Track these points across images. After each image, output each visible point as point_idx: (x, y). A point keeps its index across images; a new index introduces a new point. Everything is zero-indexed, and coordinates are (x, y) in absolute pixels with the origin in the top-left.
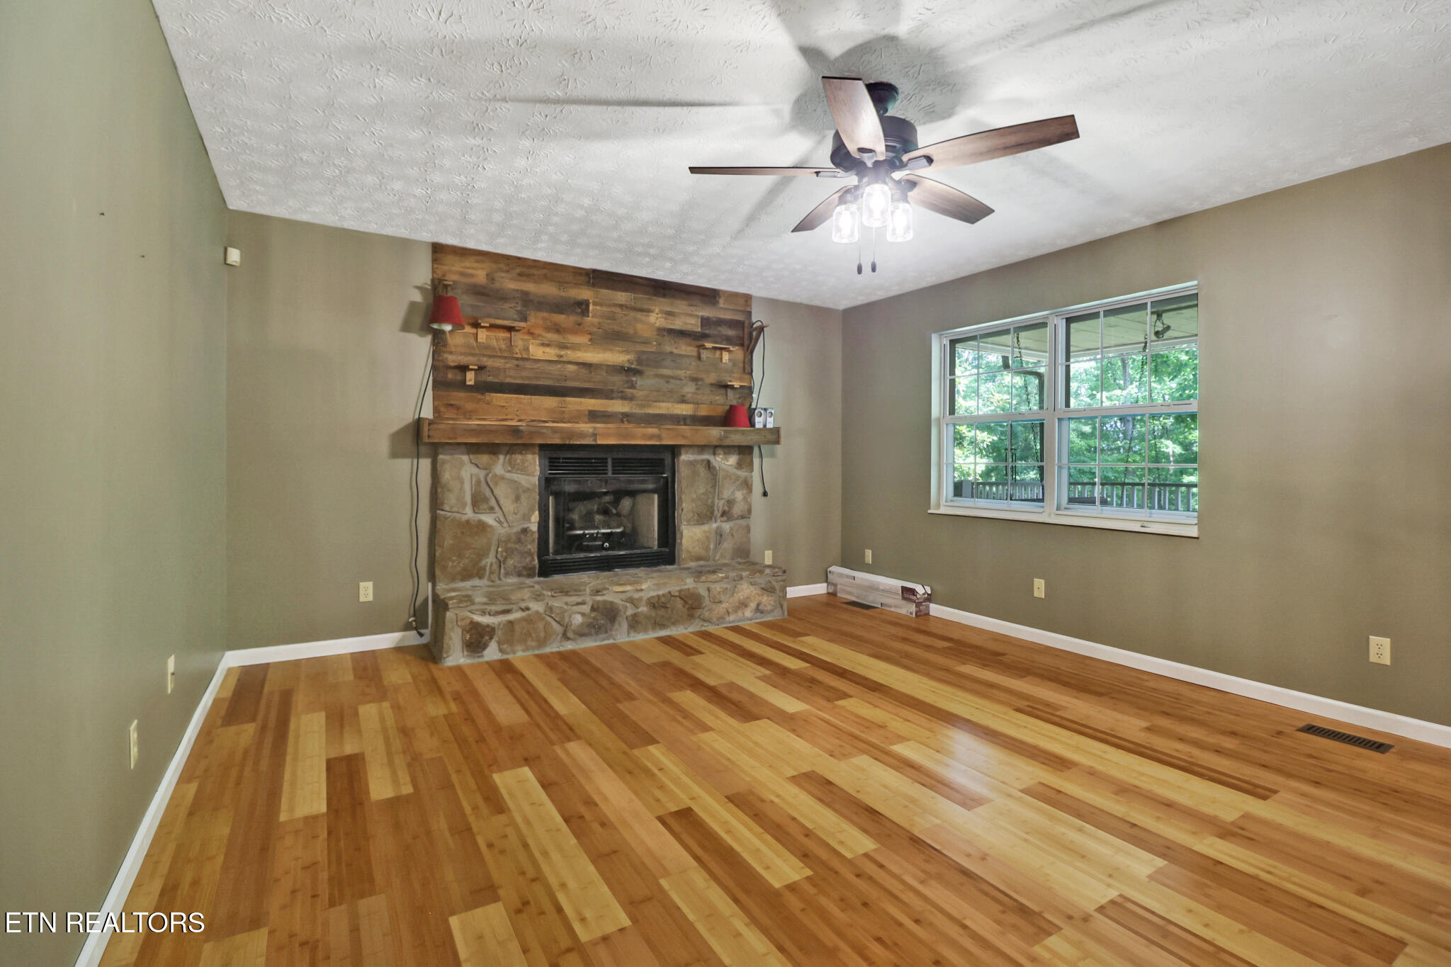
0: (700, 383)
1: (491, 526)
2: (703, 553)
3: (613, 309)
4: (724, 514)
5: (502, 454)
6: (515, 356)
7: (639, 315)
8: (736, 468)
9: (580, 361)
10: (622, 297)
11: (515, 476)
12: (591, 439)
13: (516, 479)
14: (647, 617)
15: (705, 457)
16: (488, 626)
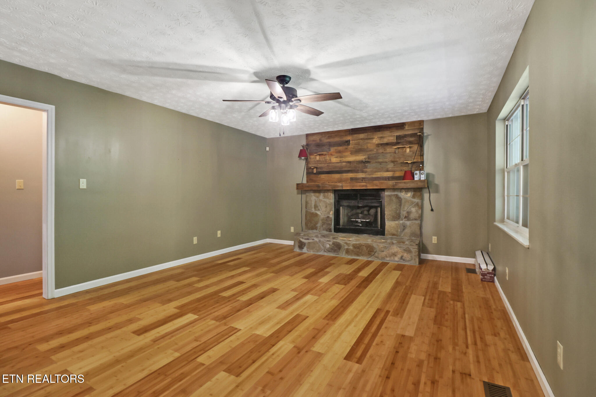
0: (395, 163)
1: (319, 215)
2: (395, 232)
3: (359, 141)
4: (406, 217)
5: (322, 193)
6: (327, 162)
7: (369, 141)
8: (412, 198)
9: (347, 161)
10: (362, 136)
11: (325, 200)
12: (341, 188)
13: (326, 201)
14: (353, 251)
15: (396, 193)
16: (304, 242)
